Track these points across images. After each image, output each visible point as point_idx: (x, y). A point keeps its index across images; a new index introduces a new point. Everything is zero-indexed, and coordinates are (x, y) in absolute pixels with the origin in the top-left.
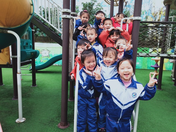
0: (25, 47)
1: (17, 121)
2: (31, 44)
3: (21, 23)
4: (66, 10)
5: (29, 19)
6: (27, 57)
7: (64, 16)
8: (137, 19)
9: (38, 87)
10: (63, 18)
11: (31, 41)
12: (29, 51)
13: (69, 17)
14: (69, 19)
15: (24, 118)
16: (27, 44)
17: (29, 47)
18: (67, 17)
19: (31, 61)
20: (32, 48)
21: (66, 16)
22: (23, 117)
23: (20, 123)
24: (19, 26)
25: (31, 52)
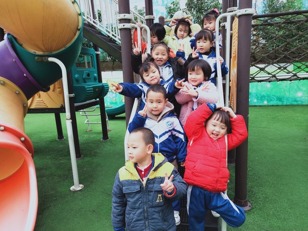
0: (86, 80)
1: (72, 188)
2: (96, 75)
3: (66, 45)
4: (122, 16)
6: (87, 95)
7: (121, 26)
8: (244, 13)
9: (111, 141)
10: (120, 29)
11: (96, 70)
12: (91, 86)
13: (128, 26)
14: (129, 30)
15: (81, 185)
16: (88, 75)
17: (93, 79)
18: (125, 27)
19: (97, 101)
20: (97, 80)
21: (124, 26)
22: (80, 183)
23: (75, 192)
24: (64, 49)
25: (93, 87)
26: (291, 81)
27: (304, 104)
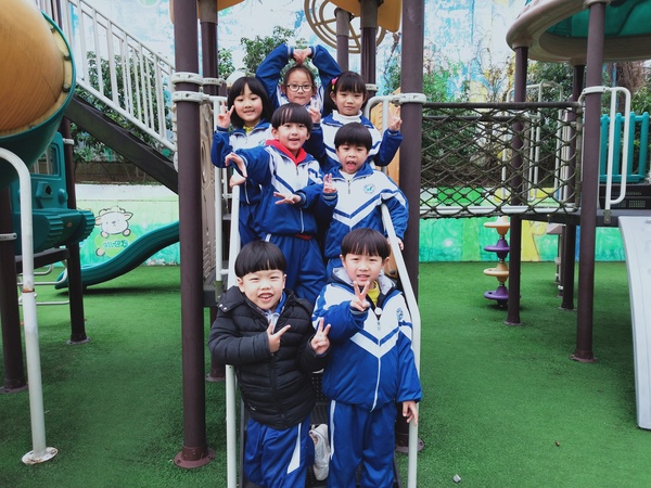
1: (26, 458)
2: (63, 191)
3: (33, 121)
4: (184, 76)
5: (58, 106)
7: (182, 95)
8: (412, 100)
9: (94, 344)
10: (177, 102)
11: (62, 179)
12: (58, 217)
13: (194, 96)
14: (195, 105)
16: (48, 190)
17: (56, 201)
18: (190, 98)
19: (63, 251)
20: (66, 204)
21: (187, 95)
22: (48, 444)
23: (38, 466)
24: (26, 129)
25: (63, 219)
26: (457, 218)
27: (456, 260)
